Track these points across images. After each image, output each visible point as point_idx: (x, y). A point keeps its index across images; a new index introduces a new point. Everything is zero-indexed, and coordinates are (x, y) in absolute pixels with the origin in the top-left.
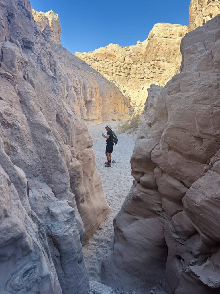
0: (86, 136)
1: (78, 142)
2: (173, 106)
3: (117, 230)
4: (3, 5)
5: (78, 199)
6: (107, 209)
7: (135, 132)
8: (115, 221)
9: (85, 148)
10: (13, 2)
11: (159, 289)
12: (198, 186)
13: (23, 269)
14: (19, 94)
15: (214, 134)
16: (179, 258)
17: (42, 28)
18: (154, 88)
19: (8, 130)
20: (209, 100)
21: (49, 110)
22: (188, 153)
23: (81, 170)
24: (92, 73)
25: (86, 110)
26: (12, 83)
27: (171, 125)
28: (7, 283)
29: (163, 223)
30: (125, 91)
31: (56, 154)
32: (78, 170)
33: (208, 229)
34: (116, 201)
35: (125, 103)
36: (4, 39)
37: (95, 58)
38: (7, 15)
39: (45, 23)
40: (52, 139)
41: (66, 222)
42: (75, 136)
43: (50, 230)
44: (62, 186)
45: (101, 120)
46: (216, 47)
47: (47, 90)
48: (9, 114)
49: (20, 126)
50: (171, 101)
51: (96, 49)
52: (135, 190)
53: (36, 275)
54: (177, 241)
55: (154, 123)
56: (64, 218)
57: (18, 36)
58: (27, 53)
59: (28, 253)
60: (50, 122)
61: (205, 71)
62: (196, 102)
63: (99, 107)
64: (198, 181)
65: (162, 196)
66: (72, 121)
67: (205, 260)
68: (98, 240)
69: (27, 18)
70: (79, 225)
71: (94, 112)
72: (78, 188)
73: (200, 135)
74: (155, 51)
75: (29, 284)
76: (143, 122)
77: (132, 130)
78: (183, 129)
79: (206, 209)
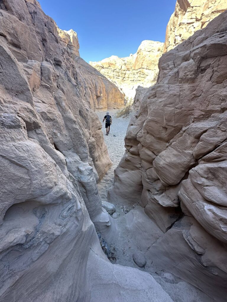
0: (98, 122)
1: (93, 127)
2: (151, 107)
3: (116, 176)
4: (38, 32)
5: (94, 160)
6: (110, 163)
7: (127, 117)
8: (115, 171)
9: (97, 130)
10: (45, 29)
11: (137, 205)
12: (162, 156)
13: (68, 208)
14: (55, 98)
15: (174, 126)
16: (149, 191)
17: (66, 43)
18: (140, 89)
19: (51, 123)
20: (173, 104)
21: (74, 108)
22: (158, 136)
23: (96, 144)
24: (100, 77)
25: (97, 102)
26: (50, 92)
27: (150, 119)
28: (60, 215)
29: (142, 173)
30: (121, 89)
31: (80, 136)
32: (93, 144)
33: (165, 179)
34: (115, 159)
35: (121, 98)
36: (42, 59)
37: (102, 66)
38: (42, 40)
39: (68, 40)
40: (78, 127)
41: (88, 175)
42: (91, 123)
43: (80, 179)
44: (85, 155)
45: (107, 109)
46: (181, 68)
47: (73, 95)
48: (50, 113)
49: (58, 120)
50: (150, 103)
51: (103, 59)
52: (127, 156)
53: (74, 209)
54: (148, 183)
55: (139, 116)
56: (87, 173)
57: (51, 57)
58: (58, 69)
59: (70, 200)
60: (76, 116)
61: (172, 84)
62: (165, 105)
63: (105, 100)
64: (162, 152)
65: (142, 159)
66: (89, 114)
67: (162, 193)
68: (106, 180)
69: (56, 42)
70: (95, 175)
71: (102, 104)
72: (94, 154)
73: (166, 126)
74: (141, 62)
75: (71, 214)
76: (132, 110)
77: (126, 115)
78: (156, 122)
79: (166, 169)
